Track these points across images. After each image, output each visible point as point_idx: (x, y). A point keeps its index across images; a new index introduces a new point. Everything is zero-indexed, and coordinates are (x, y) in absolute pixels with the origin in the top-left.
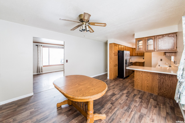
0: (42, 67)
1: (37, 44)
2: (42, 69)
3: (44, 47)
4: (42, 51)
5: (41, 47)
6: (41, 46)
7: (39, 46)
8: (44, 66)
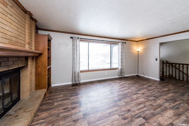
0: (78, 73)
1: (72, 35)
2: (78, 76)
3: (82, 40)
4: (79, 46)
5: (78, 41)
6: (78, 38)
7: (74, 38)
8: (81, 72)
